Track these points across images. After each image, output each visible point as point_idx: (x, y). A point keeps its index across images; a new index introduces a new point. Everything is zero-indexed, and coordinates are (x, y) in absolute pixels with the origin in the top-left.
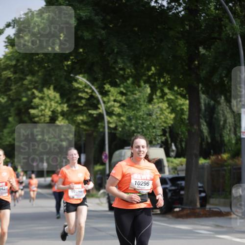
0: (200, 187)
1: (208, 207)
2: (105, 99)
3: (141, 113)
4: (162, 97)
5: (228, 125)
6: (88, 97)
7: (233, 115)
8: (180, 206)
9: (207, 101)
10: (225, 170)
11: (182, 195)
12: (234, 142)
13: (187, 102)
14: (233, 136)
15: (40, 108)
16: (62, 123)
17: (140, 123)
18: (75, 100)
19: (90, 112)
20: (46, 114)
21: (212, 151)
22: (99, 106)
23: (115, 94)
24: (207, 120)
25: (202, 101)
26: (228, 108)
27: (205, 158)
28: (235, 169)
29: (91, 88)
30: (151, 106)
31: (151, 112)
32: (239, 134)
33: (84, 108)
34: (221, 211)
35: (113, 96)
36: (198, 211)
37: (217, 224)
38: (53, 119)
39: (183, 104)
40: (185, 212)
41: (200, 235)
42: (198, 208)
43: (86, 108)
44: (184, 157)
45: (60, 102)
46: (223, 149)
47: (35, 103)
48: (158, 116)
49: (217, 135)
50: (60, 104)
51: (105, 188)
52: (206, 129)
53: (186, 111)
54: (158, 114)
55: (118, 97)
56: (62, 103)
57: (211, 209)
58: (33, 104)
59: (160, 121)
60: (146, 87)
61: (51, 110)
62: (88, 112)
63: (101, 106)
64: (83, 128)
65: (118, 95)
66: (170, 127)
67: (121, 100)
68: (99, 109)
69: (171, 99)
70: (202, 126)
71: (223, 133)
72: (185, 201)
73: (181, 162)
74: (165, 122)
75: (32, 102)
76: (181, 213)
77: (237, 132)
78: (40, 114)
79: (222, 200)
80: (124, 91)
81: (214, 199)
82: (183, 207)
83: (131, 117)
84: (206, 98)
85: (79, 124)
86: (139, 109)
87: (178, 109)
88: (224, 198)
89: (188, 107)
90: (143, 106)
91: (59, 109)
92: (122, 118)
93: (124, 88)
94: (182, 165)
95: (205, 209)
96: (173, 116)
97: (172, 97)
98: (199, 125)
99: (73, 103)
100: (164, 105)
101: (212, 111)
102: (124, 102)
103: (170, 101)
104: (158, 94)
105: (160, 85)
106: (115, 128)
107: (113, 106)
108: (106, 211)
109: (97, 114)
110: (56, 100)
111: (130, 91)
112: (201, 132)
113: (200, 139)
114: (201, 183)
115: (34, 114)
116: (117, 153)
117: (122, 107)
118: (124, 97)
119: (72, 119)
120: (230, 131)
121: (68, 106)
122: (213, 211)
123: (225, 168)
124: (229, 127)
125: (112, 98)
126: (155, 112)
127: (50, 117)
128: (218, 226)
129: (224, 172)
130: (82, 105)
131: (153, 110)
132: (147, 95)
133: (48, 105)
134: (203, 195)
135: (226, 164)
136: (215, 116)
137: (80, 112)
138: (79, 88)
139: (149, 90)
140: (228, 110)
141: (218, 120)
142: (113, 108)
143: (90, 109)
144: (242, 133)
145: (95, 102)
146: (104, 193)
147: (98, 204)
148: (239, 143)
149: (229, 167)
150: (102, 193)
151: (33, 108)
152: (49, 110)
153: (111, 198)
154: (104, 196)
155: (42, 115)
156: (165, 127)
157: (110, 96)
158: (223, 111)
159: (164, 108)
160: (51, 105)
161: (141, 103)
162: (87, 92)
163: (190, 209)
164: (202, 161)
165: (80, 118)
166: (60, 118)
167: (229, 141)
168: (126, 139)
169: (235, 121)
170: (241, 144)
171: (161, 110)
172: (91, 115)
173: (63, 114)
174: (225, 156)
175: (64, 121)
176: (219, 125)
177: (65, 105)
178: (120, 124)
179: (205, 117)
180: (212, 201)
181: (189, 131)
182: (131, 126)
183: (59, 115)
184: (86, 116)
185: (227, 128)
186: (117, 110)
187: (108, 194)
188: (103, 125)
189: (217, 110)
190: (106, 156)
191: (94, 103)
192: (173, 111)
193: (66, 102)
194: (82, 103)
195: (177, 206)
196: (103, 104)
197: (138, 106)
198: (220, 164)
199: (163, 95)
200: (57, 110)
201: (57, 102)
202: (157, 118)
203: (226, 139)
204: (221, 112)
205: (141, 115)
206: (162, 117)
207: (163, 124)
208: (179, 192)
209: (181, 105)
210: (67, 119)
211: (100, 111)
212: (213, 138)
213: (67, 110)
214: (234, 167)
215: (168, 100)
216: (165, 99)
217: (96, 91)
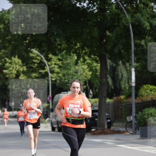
0: (107, 116)
1: (112, 128)
2: (49, 63)
3: (71, 72)
4: (84, 62)
5: (124, 78)
6: (39, 62)
7: (127, 73)
8: (95, 127)
9: (111, 64)
10: (122, 106)
11: (96, 121)
12: (127, 88)
13: (99, 65)
14: (127, 85)
15: (9, 69)
16: (23, 78)
17: (70, 78)
18: (31, 64)
19: (40, 71)
20: (13, 72)
21: (114, 94)
22: (46, 67)
23: (56, 60)
24: (112, 75)
25: (108, 64)
26: (124, 68)
27: (110, 98)
28: (128, 105)
29: (40, 57)
30: (77, 67)
31: (77, 71)
32: (131, 84)
33: (36, 69)
34: (120, 131)
35: (54, 61)
36: (106, 130)
37: (118, 138)
38: (17, 76)
39: (97, 66)
40: (98, 131)
41: (108, 145)
42: (106, 129)
43: (38, 69)
44: (98, 98)
45: (22, 65)
46: (121, 93)
47: (6, 66)
48: (82, 74)
49: (117, 85)
50: (22, 66)
51: (49, 117)
52: (110, 81)
53: (98, 70)
54: (82, 72)
55: (57, 62)
57: (114, 129)
58: (5, 67)
59: (83, 76)
60: (74, 56)
61: (16, 70)
62: (39, 71)
63: (47, 67)
65: (57, 61)
66: (89, 80)
67: (59, 64)
68: (46, 69)
69: (89, 63)
70: (108, 79)
71: (121, 83)
72: (98, 124)
73: (96, 101)
74: (86, 77)
75: (4, 65)
76: (96, 132)
77: (130, 83)
78: (10, 73)
79: (121, 124)
80: (61, 58)
81: (116, 123)
82: (97, 128)
83: (65, 74)
84: (111, 62)
85: (33, 78)
86: (70, 69)
87: (94, 69)
88: (122, 122)
89: (99, 67)
90: (72, 68)
91: (21, 70)
92: (60, 75)
93: (61, 56)
94: (96, 103)
95: (110, 129)
96: (90, 73)
97: (90, 62)
98: (106, 78)
99: (30, 66)
100: (85, 67)
101: (114, 70)
102: (61, 65)
103: (89, 64)
104: (82, 60)
105: (83, 55)
106: (56, 81)
107: (54, 67)
108: (50, 131)
109: (44, 72)
110: (19, 64)
111: (64, 58)
112: (108, 82)
113: (107, 87)
114: (108, 114)
115: (6, 72)
116: (57, 96)
117: (60, 68)
118: (61, 62)
119: (29, 75)
120: (125, 82)
121: (26, 68)
122: (115, 130)
123: (123, 104)
124: (124, 80)
125: (53, 63)
126: (79, 71)
127: (15, 74)
128: (118, 139)
129: (121, 107)
130: (35, 67)
131: (79, 70)
132: (75, 60)
133: (15, 67)
134: (109, 121)
135: (122, 102)
136: (116, 73)
137: (34, 71)
138: (33, 57)
139: (76, 58)
140: (124, 69)
141: (118, 75)
142: (54, 69)
143: (40, 70)
144: (132, 83)
145: (43, 65)
146: (49, 120)
147: (45, 127)
148: (131, 89)
149: (125, 104)
150: (47, 121)
151: (5, 69)
152: (15, 70)
153: (53, 124)
154: (49, 122)
155: (11, 73)
156: (86, 80)
157: (52, 61)
158: (121, 69)
159: (85, 68)
160: (16, 67)
161: (71, 65)
162: (38, 59)
163: (101, 129)
164: (108, 100)
165: (34, 75)
166: (22, 75)
167: (125, 88)
168: (62, 87)
169: (128, 76)
170: (132, 90)
171: (84, 69)
172: (40, 73)
173: (24, 72)
174: (122, 97)
175: (24, 77)
176: (118, 78)
177: (25, 67)
178: (59, 78)
179: (110, 74)
180: (114, 124)
181: (100, 82)
182: (65, 79)
183: (21, 73)
184: (38, 74)
185: (123, 80)
186: (57, 70)
187: (51, 121)
188: (48, 79)
189: (117, 69)
190: (50, 98)
191: (43, 66)
192: (91, 70)
193: (25, 66)
194: (35, 66)
195: (93, 128)
196: (48, 66)
197: (69, 67)
198: (119, 102)
199: (85, 60)
200: (20, 70)
201: (20, 65)
202: (81, 75)
203: (123, 86)
204: (120, 70)
205: (71, 73)
206: (84, 74)
207: (84, 78)
208: (95, 119)
209: (95, 66)
210: (26, 75)
211: (46, 70)
212: (115, 86)
213: (26, 70)
214: (128, 104)
215: (88, 63)
216: (86, 63)
217: (44, 58)
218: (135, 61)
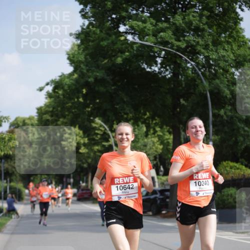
2: (114, 134)
3: (139, 144)
4: (154, 133)
6: (102, 133)
8: (166, 209)
11: (167, 202)
13: (172, 137)
18: (93, 135)
22: (110, 140)
25: (182, 137)
29: (104, 127)
30: (146, 140)
31: (146, 144)
33: (99, 141)
39: (169, 139)
40: (170, 214)
50: (83, 138)
53: (171, 144)
54: (151, 146)
56: (84, 137)
59: (152, 150)
60: (142, 127)
61: (77, 142)
62: (102, 144)
64: (98, 155)
66: (159, 155)
72: (170, 206)
74: (156, 151)
76: (167, 215)
82: (168, 210)
85: (95, 152)
87: (166, 141)
89: (172, 140)
90: (141, 140)
91: (82, 142)
96: (161, 147)
97: (161, 134)
99: (92, 137)
100: (156, 140)
103: (160, 136)
104: (152, 131)
105: (153, 125)
109: (108, 145)
110: (80, 135)
119: (91, 148)
121: (88, 140)
127: (76, 147)
130: (98, 139)
131: (148, 143)
132: (144, 132)
137: (97, 143)
139: (145, 129)
143: (102, 142)
145: (107, 136)
156: (156, 155)
160: (77, 139)
162: (101, 130)
165: (96, 148)
171: (154, 143)
172: (104, 146)
173: (85, 145)
175: (85, 150)
177: (86, 139)
183: (82, 146)
184: (101, 147)
191: (106, 138)
192: (162, 143)
193: (88, 136)
194: (98, 137)
195: (164, 210)
196: (112, 138)
199: (155, 132)
200: (81, 143)
201: (80, 137)
206: (154, 148)
207: (154, 152)
208: (166, 200)
209: (167, 139)
210: (87, 148)
211: (110, 143)
213: (88, 143)
215: (158, 135)
216: (156, 135)
217: (108, 129)
218: (213, 134)
